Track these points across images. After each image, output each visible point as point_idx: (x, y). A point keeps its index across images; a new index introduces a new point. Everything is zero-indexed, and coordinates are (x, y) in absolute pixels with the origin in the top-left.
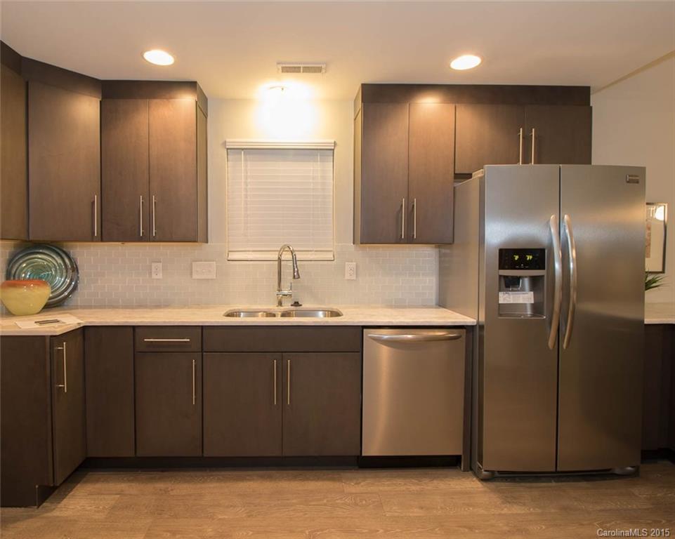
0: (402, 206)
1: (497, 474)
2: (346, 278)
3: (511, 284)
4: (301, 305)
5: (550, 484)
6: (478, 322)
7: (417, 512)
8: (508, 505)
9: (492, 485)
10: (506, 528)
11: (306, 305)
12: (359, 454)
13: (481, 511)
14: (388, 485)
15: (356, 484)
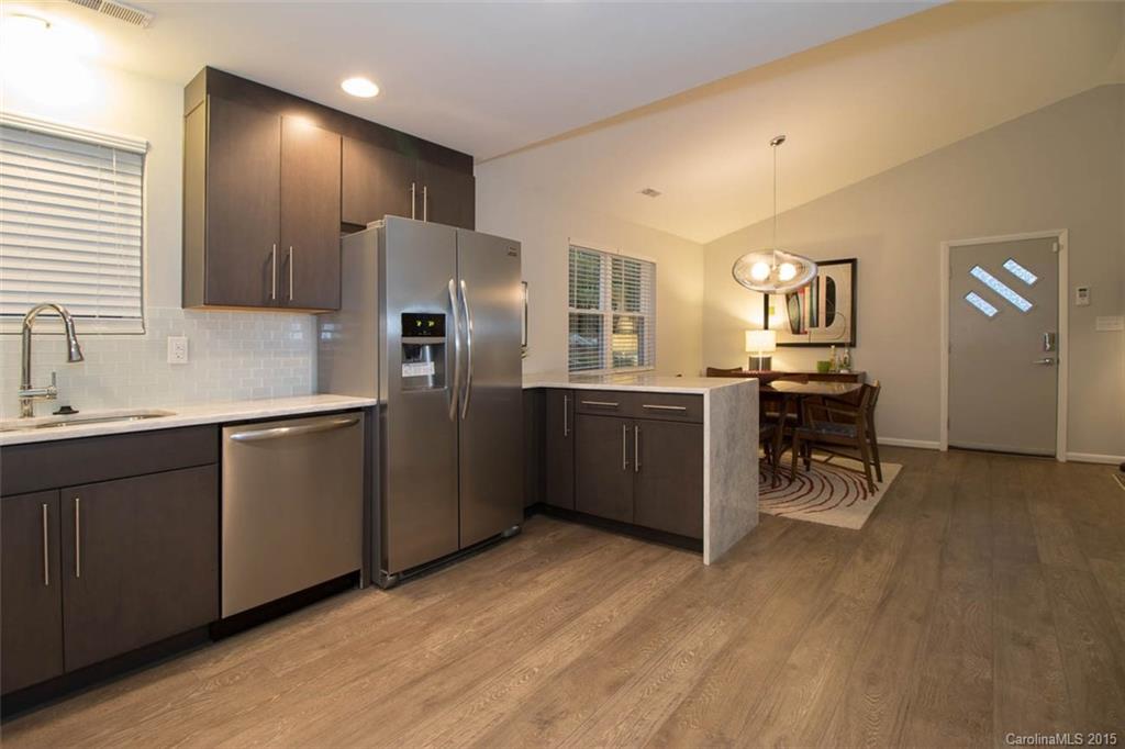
0: (272, 254)
1: (402, 576)
2: (169, 361)
3: (412, 353)
4: (77, 412)
5: (453, 567)
6: (379, 401)
7: (319, 655)
8: (419, 602)
9: (399, 590)
10: (424, 623)
11: (84, 412)
12: (217, 617)
13: (395, 619)
14: (268, 644)
15: (215, 663)
